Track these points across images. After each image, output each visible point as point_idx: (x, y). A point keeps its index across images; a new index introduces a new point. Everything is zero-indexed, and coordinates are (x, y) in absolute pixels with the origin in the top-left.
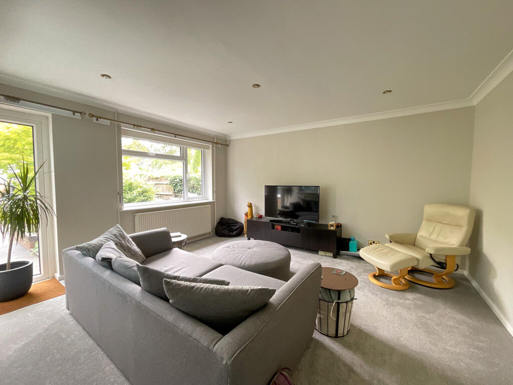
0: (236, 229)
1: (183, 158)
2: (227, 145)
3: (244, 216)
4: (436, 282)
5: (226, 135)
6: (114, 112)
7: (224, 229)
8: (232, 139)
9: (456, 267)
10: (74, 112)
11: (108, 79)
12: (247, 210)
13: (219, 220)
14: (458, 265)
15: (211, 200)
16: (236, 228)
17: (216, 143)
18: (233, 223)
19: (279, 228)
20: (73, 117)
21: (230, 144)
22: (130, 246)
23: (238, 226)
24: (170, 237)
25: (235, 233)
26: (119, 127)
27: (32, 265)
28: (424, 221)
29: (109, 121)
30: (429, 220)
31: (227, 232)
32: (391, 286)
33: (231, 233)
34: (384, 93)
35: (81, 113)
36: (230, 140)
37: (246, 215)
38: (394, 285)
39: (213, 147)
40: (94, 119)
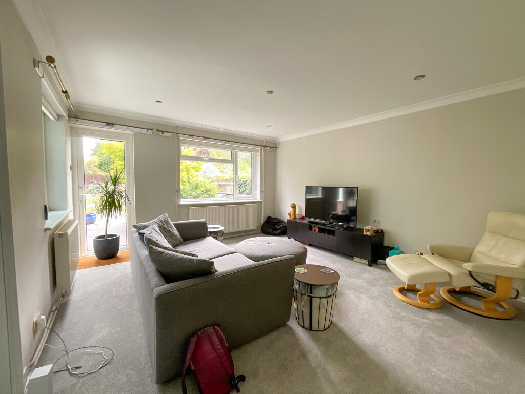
0: (280, 229)
1: (234, 161)
2: (276, 148)
3: (288, 216)
4: (484, 309)
5: (275, 138)
6: (175, 127)
7: (269, 227)
8: (281, 141)
9: (516, 293)
10: (147, 130)
11: (161, 103)
12: (291, 210)
13: (266, 219)
14: (518, 291)
15: (259, 199)
16: (280, 227)
17: (264, 146)
18: (278, 223)
19: (317, 229)
20: (147, 133)
21: (279, 146)
22: (171, 230)
23: (281, 226)
24: (206, 228)
25: (278, 232)
26: (178, 138)
27: (119, 237)
28: (486, 233)
29: (171, 134)
30: (493, 232)
31: (270, 230)
32: (417, 302)
33: (275, 232)
34: (416, 79)
35: (151, 130)
36: (279, 143)
37: (290, 215)
38: (419, 301)
39: (261, 150)
40: (161, 133)
